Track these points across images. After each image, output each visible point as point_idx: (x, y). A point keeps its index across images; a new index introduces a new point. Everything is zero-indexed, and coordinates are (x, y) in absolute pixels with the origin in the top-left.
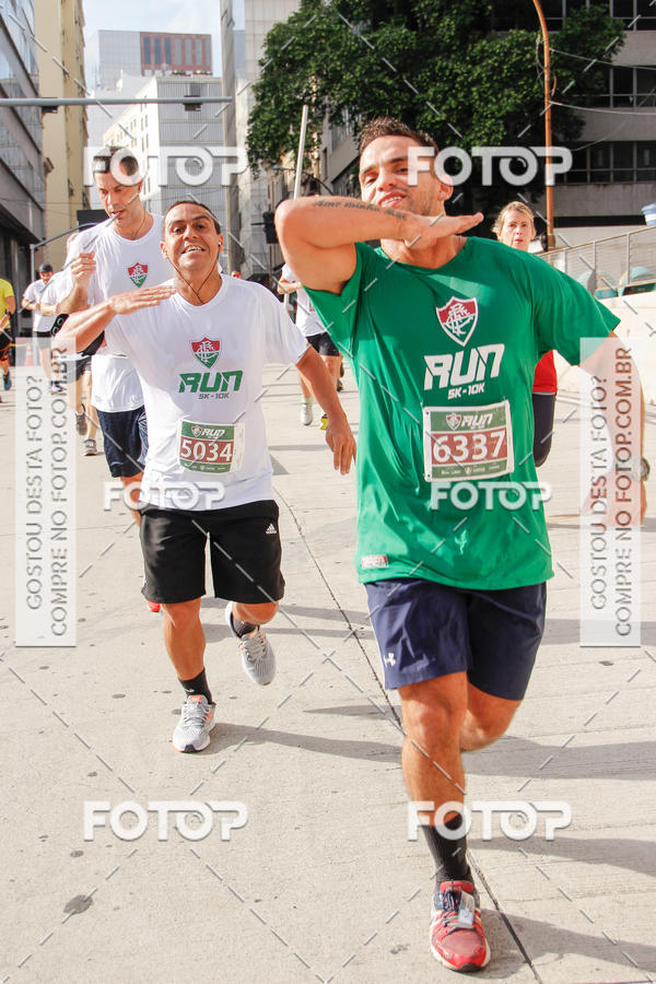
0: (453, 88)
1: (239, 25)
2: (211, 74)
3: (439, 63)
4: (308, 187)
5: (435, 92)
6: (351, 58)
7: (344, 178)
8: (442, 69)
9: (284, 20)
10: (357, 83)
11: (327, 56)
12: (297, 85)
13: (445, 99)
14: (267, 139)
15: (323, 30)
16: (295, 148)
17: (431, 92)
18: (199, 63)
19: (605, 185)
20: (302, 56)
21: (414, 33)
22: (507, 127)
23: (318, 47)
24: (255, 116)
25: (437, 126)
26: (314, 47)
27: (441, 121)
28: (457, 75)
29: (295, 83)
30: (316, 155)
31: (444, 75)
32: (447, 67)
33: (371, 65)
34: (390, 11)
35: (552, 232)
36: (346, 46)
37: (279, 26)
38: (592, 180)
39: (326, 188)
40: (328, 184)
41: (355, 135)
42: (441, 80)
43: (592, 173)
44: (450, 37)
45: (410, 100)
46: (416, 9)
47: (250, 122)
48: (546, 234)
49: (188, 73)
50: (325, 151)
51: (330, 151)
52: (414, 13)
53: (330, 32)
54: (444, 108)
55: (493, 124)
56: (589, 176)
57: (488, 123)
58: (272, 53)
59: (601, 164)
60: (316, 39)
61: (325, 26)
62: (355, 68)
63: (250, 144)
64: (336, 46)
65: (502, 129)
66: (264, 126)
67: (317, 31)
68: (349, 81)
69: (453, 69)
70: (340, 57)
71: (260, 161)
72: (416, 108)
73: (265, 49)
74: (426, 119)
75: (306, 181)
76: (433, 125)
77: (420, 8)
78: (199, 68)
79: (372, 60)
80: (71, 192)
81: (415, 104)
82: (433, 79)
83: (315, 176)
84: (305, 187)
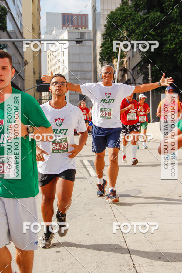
0: (178, 35)
1: (98, 10)
2: (88, 29)
3: (172, 26)
4: (123, 71)
5: (170, 37)
6: (139, 24)
7: (136, 68)
8: (173, 28)
9: (114, 10)
10: (141, 33)
11: (130, 23)
12: (118, 34)
13: (174, 39)
14: (107, 54)
15: (128, 14)
16: (117, 57)
17: (169, 37)
18: (83, 25)
20: (120, 24)
21: (163, 14)
23: (127, 20)
24: (103, 45)
25: (171, 50)
26: (125, 20)
27: (173, 48)
28: (179, 30)
29: (117, 33)
30: (126, 60)
31: (174, 30)
32: (175, 27)
33: (146, 27)
34: (154, 6)
36: (137, 20)
37: (112, 12)
39: (129, 72)
40: (130, 70)
42: (173, 32)
44: (177, 16)
45: (161, 40)
46: (164, 5)
47: (101, 47)
49: (79, 28)
51: (131, 58)
52: (163, 7)
53: (131, 14)
54: (174, 43)
58: (109, 22)
60: (126, 17)
61: (129, 12)
62: (140, 28)
63: (101, 56)
64: (133, 19)
66: (106, 49)
67: (126, 14)
68: (138, 33)
69: (177, 28)
70: (135, 24)
71: (104, 62)
72: (163, 43)
73: (107, 21)
74: (167, 47)
75: (122, 69)
76: (169, 49)
77: (165, 5)
78: (83, 27)
79: (147, 25)
80: (34, 73)
81: (163, 41)
82: (170, 32)
83: (125, 67)
84: (122, 72)
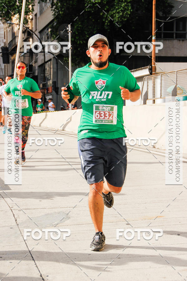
4: (26, 34)
7: (46, 30)
16: (20, 13)
19: (183, 40)
22: (132, 8)
30: (31, 17)
35: (154, 64)
38: (176, 38)
40: (37, 33)
41: (52, 7)
43: (176, 34)
48: (151, 65)
50: (36, 15)
51: (38, 15)
55: (126, 5)
56: (175, 35)
57: (123, 5)
59: (181, 29)
65: (130, 8)
75: (25, 30)
83: (30, 29)
84: (24, 35)
